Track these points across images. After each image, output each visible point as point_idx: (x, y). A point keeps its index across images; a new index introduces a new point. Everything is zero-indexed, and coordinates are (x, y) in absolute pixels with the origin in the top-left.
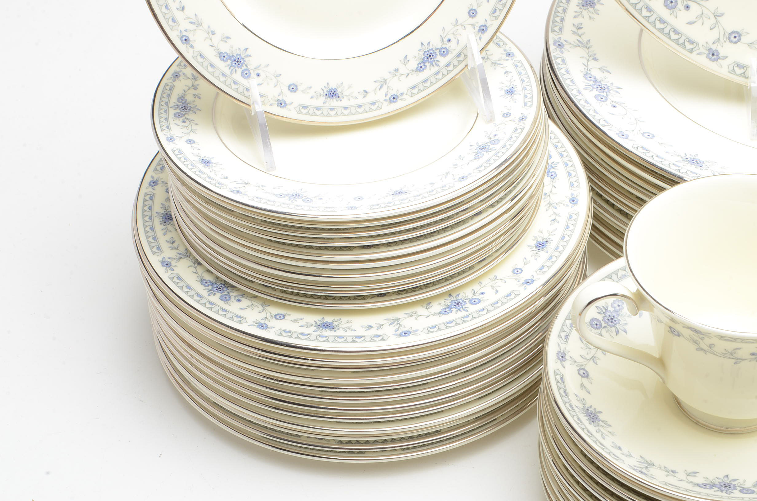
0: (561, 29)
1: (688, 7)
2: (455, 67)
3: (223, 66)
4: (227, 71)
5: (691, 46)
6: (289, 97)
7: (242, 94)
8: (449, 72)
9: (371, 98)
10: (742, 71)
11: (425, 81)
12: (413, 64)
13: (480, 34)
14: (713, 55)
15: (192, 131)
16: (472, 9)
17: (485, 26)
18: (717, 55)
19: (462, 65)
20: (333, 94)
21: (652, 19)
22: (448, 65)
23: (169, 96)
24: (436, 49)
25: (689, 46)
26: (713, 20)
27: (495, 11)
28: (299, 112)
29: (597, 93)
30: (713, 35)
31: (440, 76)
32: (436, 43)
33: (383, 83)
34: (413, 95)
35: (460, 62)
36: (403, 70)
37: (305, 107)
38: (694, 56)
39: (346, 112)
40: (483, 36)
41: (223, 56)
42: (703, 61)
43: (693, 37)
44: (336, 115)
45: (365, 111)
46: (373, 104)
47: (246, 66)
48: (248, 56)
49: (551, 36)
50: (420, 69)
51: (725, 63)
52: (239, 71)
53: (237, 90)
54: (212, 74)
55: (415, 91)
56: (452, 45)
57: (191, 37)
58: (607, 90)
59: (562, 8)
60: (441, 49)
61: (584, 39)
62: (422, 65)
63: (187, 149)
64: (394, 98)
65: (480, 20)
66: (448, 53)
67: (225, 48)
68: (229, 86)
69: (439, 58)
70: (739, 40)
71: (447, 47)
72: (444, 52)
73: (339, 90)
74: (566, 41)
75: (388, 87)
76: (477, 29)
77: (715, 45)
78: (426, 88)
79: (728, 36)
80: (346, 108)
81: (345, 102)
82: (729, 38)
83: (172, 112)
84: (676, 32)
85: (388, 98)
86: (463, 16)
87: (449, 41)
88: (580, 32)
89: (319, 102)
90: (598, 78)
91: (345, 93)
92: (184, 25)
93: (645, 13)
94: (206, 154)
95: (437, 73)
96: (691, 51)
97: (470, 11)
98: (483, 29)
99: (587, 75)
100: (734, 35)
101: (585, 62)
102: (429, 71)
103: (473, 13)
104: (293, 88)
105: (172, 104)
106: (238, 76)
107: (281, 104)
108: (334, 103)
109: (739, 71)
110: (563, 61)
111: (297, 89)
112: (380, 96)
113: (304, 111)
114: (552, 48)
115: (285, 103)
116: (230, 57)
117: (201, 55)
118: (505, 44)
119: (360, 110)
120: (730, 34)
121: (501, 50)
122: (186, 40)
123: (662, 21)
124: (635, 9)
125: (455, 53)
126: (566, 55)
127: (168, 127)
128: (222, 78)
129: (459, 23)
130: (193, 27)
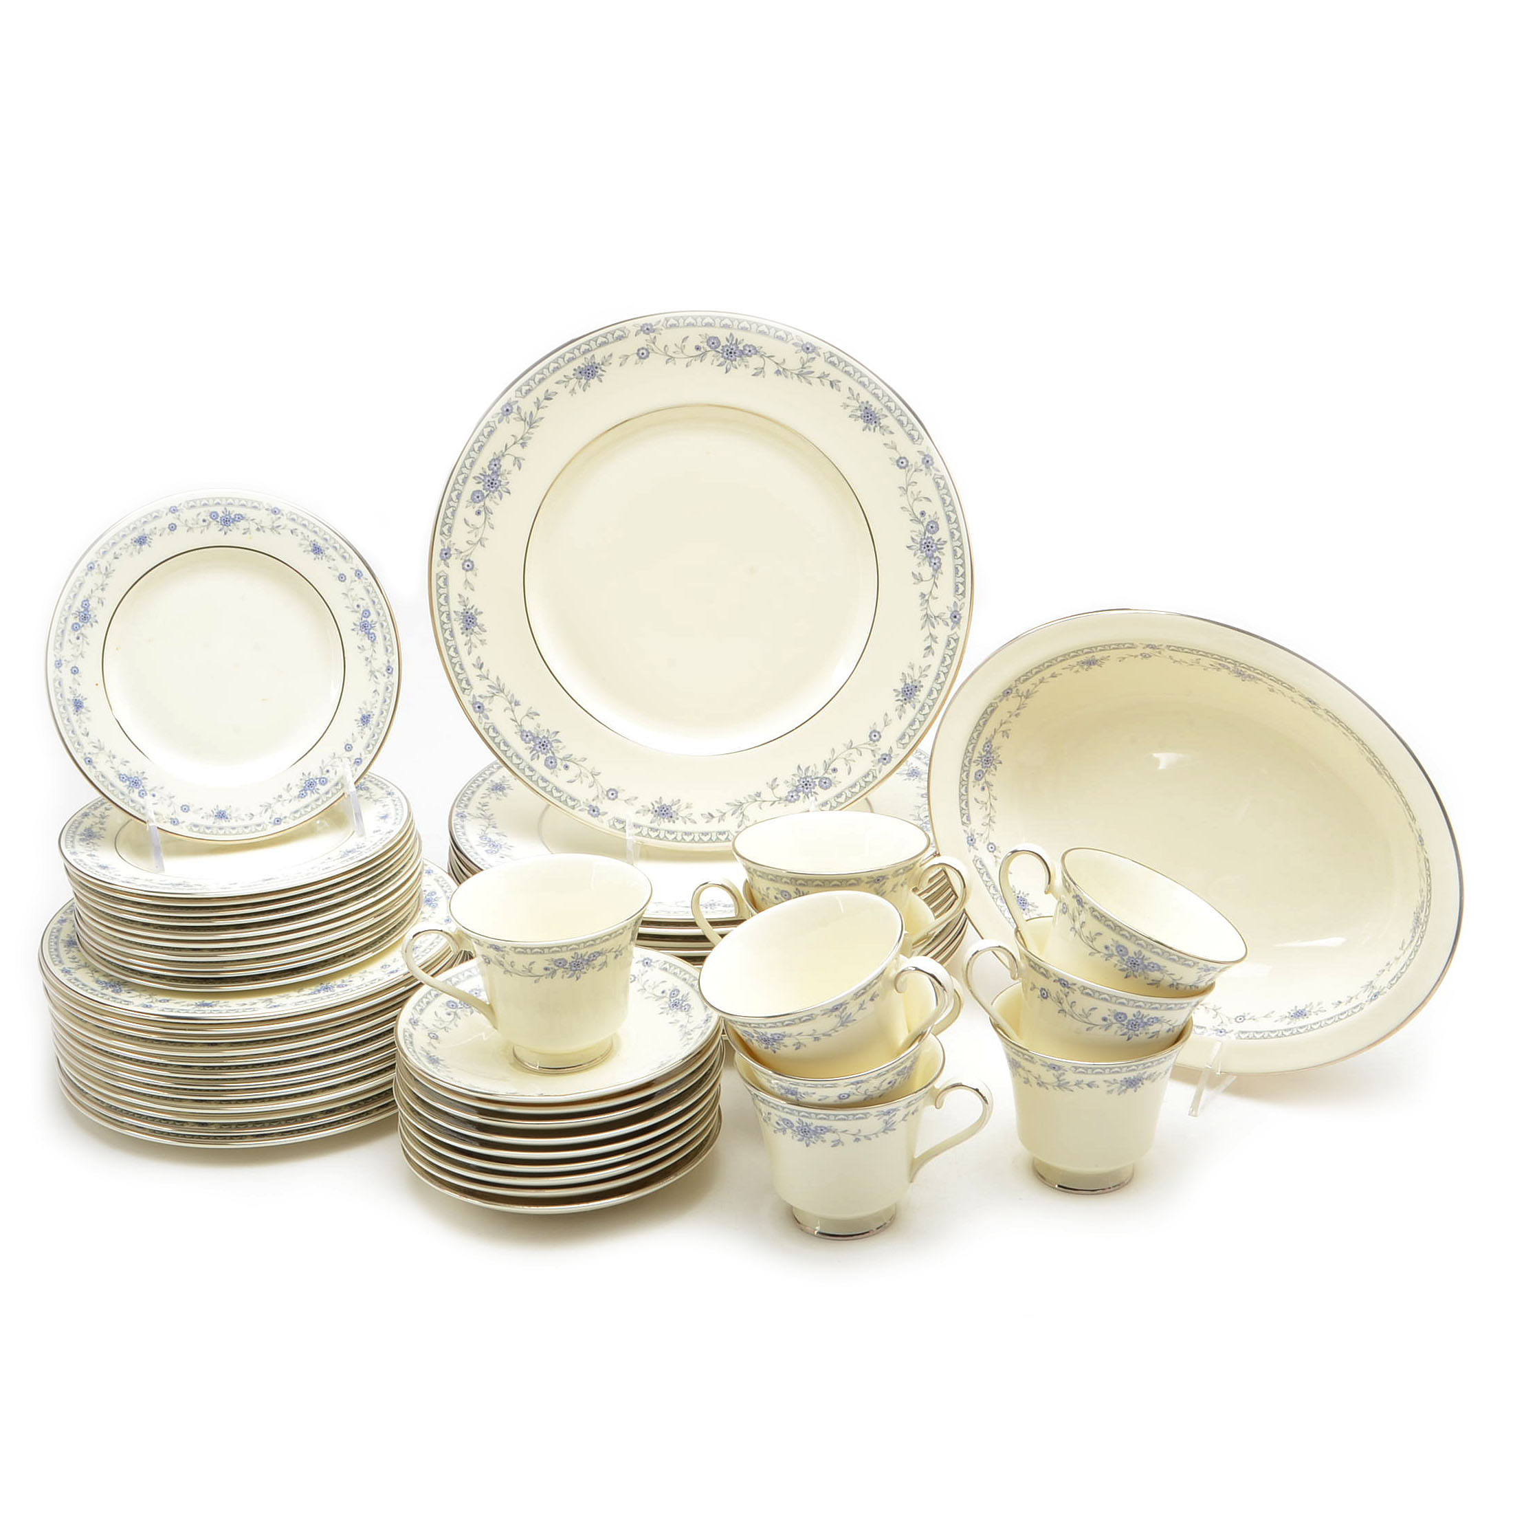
0: (466, 806)
1: (567, 767)
2: (333, 794)
3: (122, 786)
4: (126, 791)
5: (573, 803)
6: (181, 816)
7: (138, 811)
8: (328, 799)
9: (256, 820)
10: (622, 826)
11: (306, 807)
12: (296, 791)
13: (356, 766)
14: (594, 811)
15: (94, 849)
16: (348, 744)
17: (360, 759)
18: (598, 812)
19: (340, 794)
20: (221, 815)
21: (534, 778)
22: (327, 793)
23: (77, 828)
24: (317, 779)
25: (571, 803)
26: (591, 779)
27: (368, 746)
28: (191, 830)
29: (489, 849)
30: (592, 793)
31: (319, 802)
32: (316, 773)
33: (268, 807)
34: (295, 818)
35: (338, 790)
36: (286, 796)
37: (196, 826)
38: (576, 812)
39: (234, 832)
40: (359, 768)
41: (122, 778)
42: (585, 816)
43: (574, 795)
44: (225, 834)
45: (251, 832)
46: (259, 825)
47: (143, 787)
48: (145, 778)
49: (455, 809)
50: (302, 796)
51: (605, 818)
52: (137, 791)
53: (133, 808)
54: (112, 792)
55: (297, 815)
56: (331, 775)
57: (94, 759)
58: (499, 847)
59: (471, 791)
60: (320, 779)
61: (488, 813)
62: (303, 792)
63: (88, 860)
64: (278, 821)
65: (355, 753)
66: (327, 782)
67: (124, 770)
68: (127, 804)
69: (319, 786)
70: (616, 797)
71: (326, 776)
72: (324, 782)
73: (228, 812)
74: (469, 814)
75: (273, 811)
76: (353, 761)
77: (595, 802)
78: (307, 813)
79: (606, 793)
80: (234, 828)
81: (233, 823)
82: (607, 795)
83: (78, 837)
84: (558, 790)
85: (272, 820)
86: (340, 750)
87: (328, 771)
88: (485, 808)
89: (210, 822)
90: (493, 839)
91: (233, 815)
92: (88, 748)
93: (528, 772)
94: (103, 862)
95: (317, 800)
96: (573, 807)
97: (346, 746)
98: (358, 762)
99: (483, 837)
100: (611, 793)
101: (484, 828)
102: (310, 798)
103: (348, 748)
104: (185, 809)
105: (79, 832)
106: (135, 795)
107: (174, 822)
108: (223, 823)
109: (619, 826)
110: (463, 827)
111: (189, 810)
112: (265, 818)
113: (195, 829)
114: (454, 817)
115: (178, 822)
116: (129, 779)
117: (102, 776)
118: (388, 787)
119: (247, 831)
120: (608, 792)
121: (384, 791)
122: (89, 761)
123: (545, 780)
124: (518, 768)
125: (333, 782)
126: (466, 823)
127: (73, 847)
128: (121, 797)
129: (336, 756)
130: (96, 751)
